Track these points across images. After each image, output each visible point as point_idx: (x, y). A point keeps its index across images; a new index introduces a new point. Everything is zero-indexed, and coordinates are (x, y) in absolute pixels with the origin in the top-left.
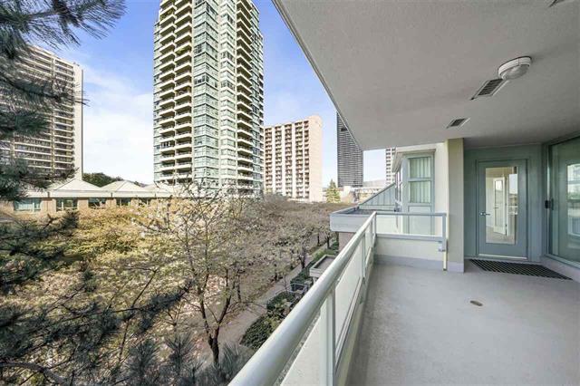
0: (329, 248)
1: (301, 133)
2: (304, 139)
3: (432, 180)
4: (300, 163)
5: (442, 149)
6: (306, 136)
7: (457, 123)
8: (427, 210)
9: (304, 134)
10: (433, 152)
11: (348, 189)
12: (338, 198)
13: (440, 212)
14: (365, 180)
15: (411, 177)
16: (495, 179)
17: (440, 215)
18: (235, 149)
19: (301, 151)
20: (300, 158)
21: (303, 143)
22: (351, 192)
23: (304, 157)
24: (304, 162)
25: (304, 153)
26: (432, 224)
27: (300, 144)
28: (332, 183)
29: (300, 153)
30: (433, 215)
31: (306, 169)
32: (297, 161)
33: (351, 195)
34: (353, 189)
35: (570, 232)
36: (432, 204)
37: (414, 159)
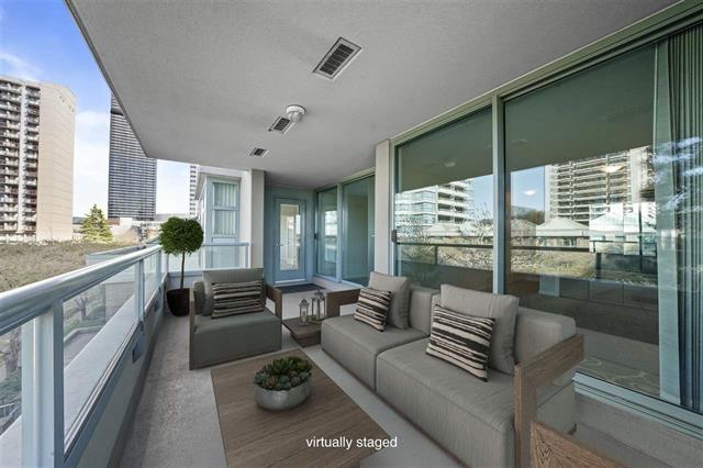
0: (84, 318)
3: (237, 209)
5: (247, 177)
7: (259, 152)
8: (233, 241)
10: (239, 180)
11: (127, 222)
12: (108, 235)
13: (243, 241)
14: (157, 212)
15: (216, 204)
16: (288, 218)
17: (243, 245)
22: (133, 227)
26: (237, 255)
28: (96, 211)
30: (238, 246)
33: (135, 233)
34: (138, 223)
35: (326, 259)
36: (237, 235)
37: (219, 184)
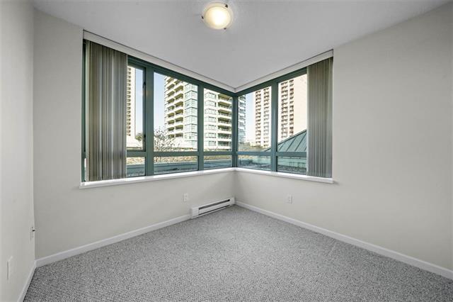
1: (286, 91)
2: (289, 96)
4: (285, 118)
6: (291, 94)
9: (289, 92)
18: (215, 108)
19: (286, 108)
20: (285, 114)
21: (288, 101)
23: (289, 113)
24: (289, 118)
25: (289, 109)
27: (285, 102)
29: (285, 110)
31: (290, 124)
32: (283, 117)
